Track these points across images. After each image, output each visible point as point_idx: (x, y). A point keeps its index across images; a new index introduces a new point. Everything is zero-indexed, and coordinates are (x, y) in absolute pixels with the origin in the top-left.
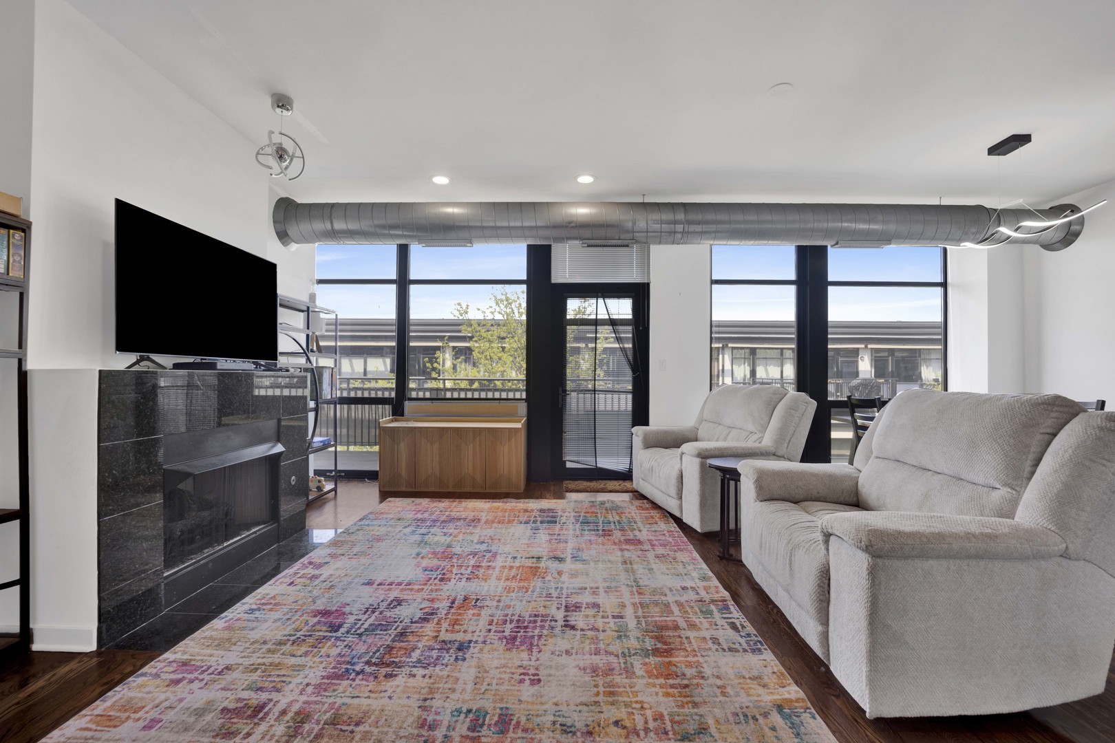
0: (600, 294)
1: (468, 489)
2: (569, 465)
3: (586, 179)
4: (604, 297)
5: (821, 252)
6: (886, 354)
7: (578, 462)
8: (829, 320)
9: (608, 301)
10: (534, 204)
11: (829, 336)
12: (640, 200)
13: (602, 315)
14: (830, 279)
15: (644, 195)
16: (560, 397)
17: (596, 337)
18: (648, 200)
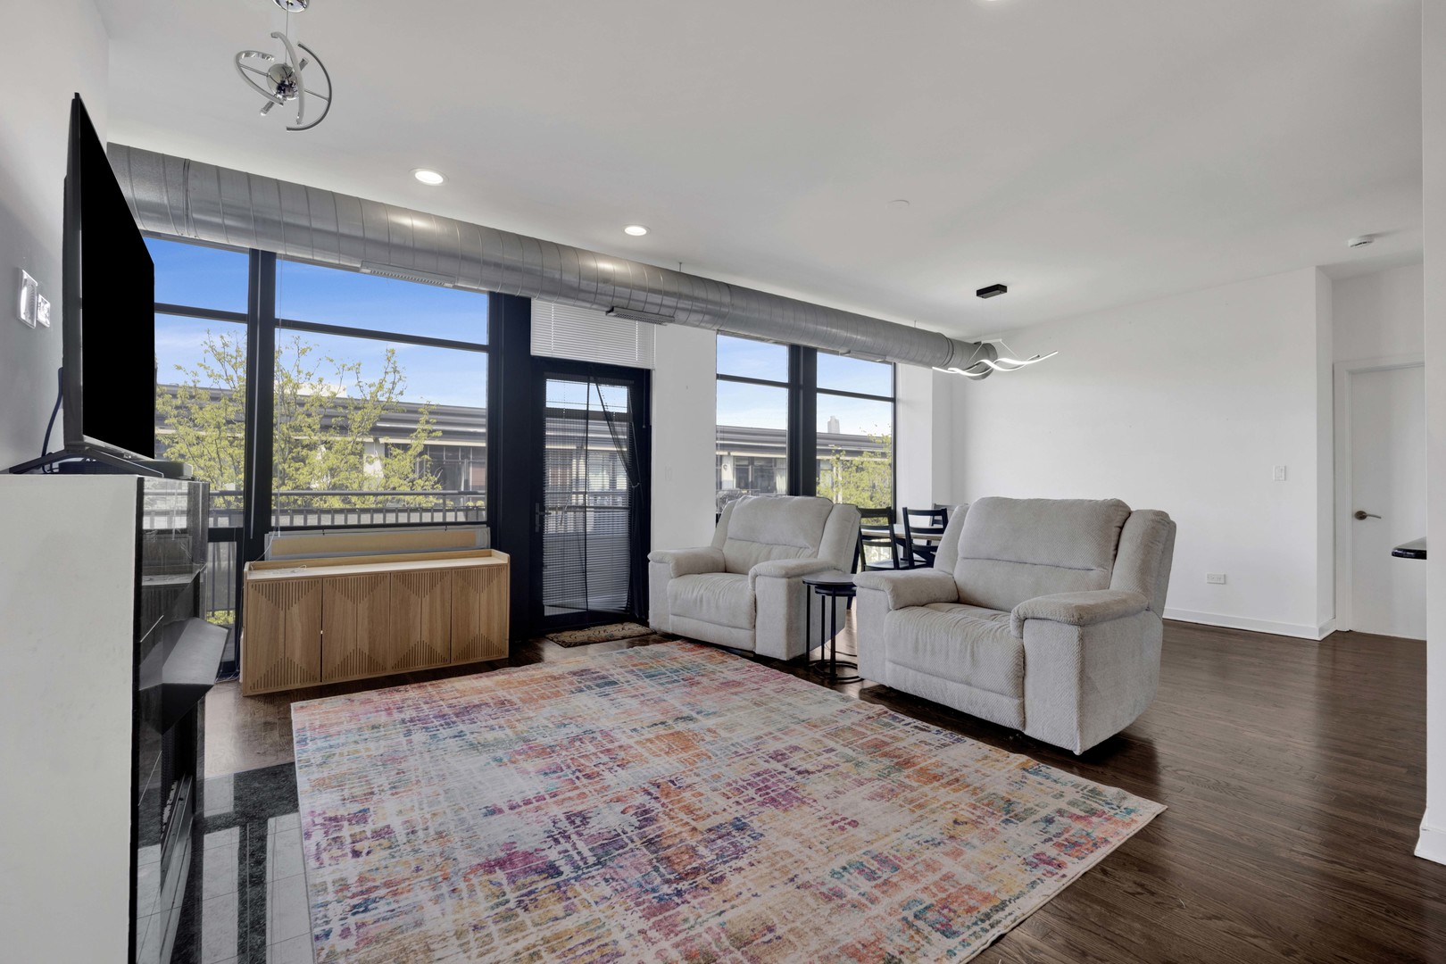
0: (592, 378)
1: (421, 667)
2: (548, 612)
3: (636, 231)
4: (598, 383)
5: (810, 354)
6: (746, 463)
7: (562, 606)
8: (818, 431)
9: (603, 388)
10: (556, 245)
11: (818, 447)
12: (677, 269)
13: (596, 407)
14: (818, 386)
15: (681, 263)
16: (537, 517)
17: (587, 437)
18: (686, 270)
